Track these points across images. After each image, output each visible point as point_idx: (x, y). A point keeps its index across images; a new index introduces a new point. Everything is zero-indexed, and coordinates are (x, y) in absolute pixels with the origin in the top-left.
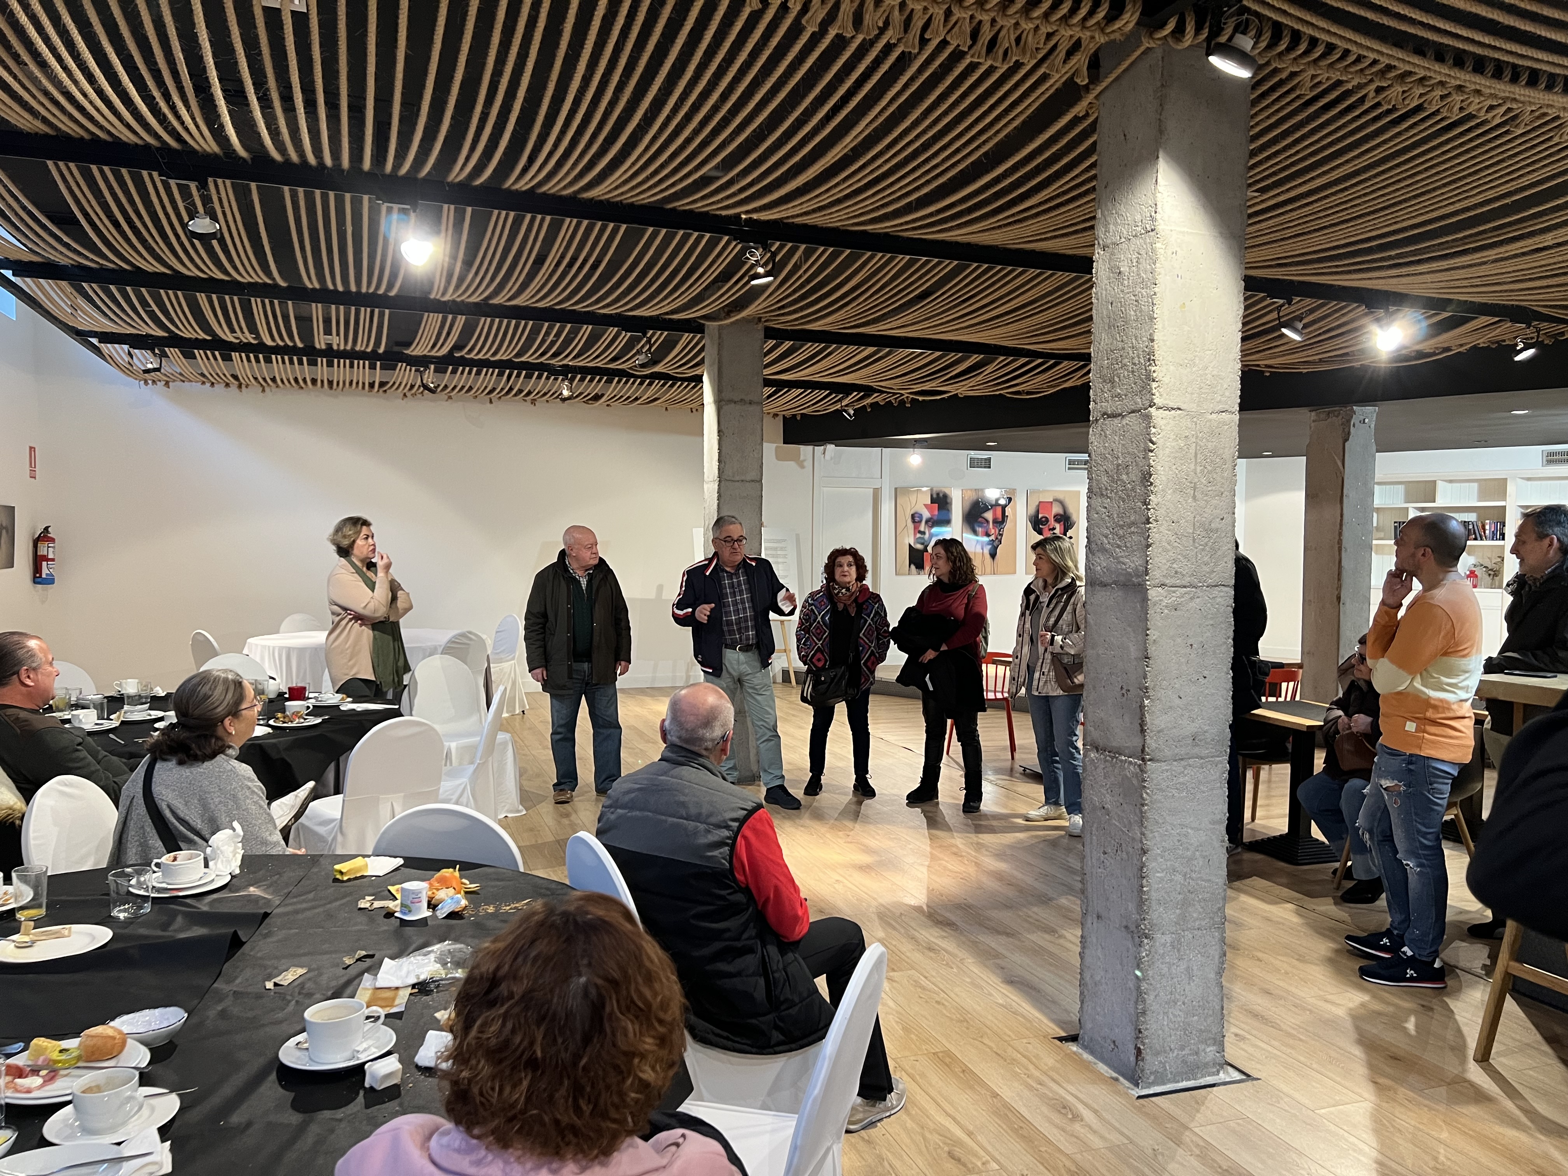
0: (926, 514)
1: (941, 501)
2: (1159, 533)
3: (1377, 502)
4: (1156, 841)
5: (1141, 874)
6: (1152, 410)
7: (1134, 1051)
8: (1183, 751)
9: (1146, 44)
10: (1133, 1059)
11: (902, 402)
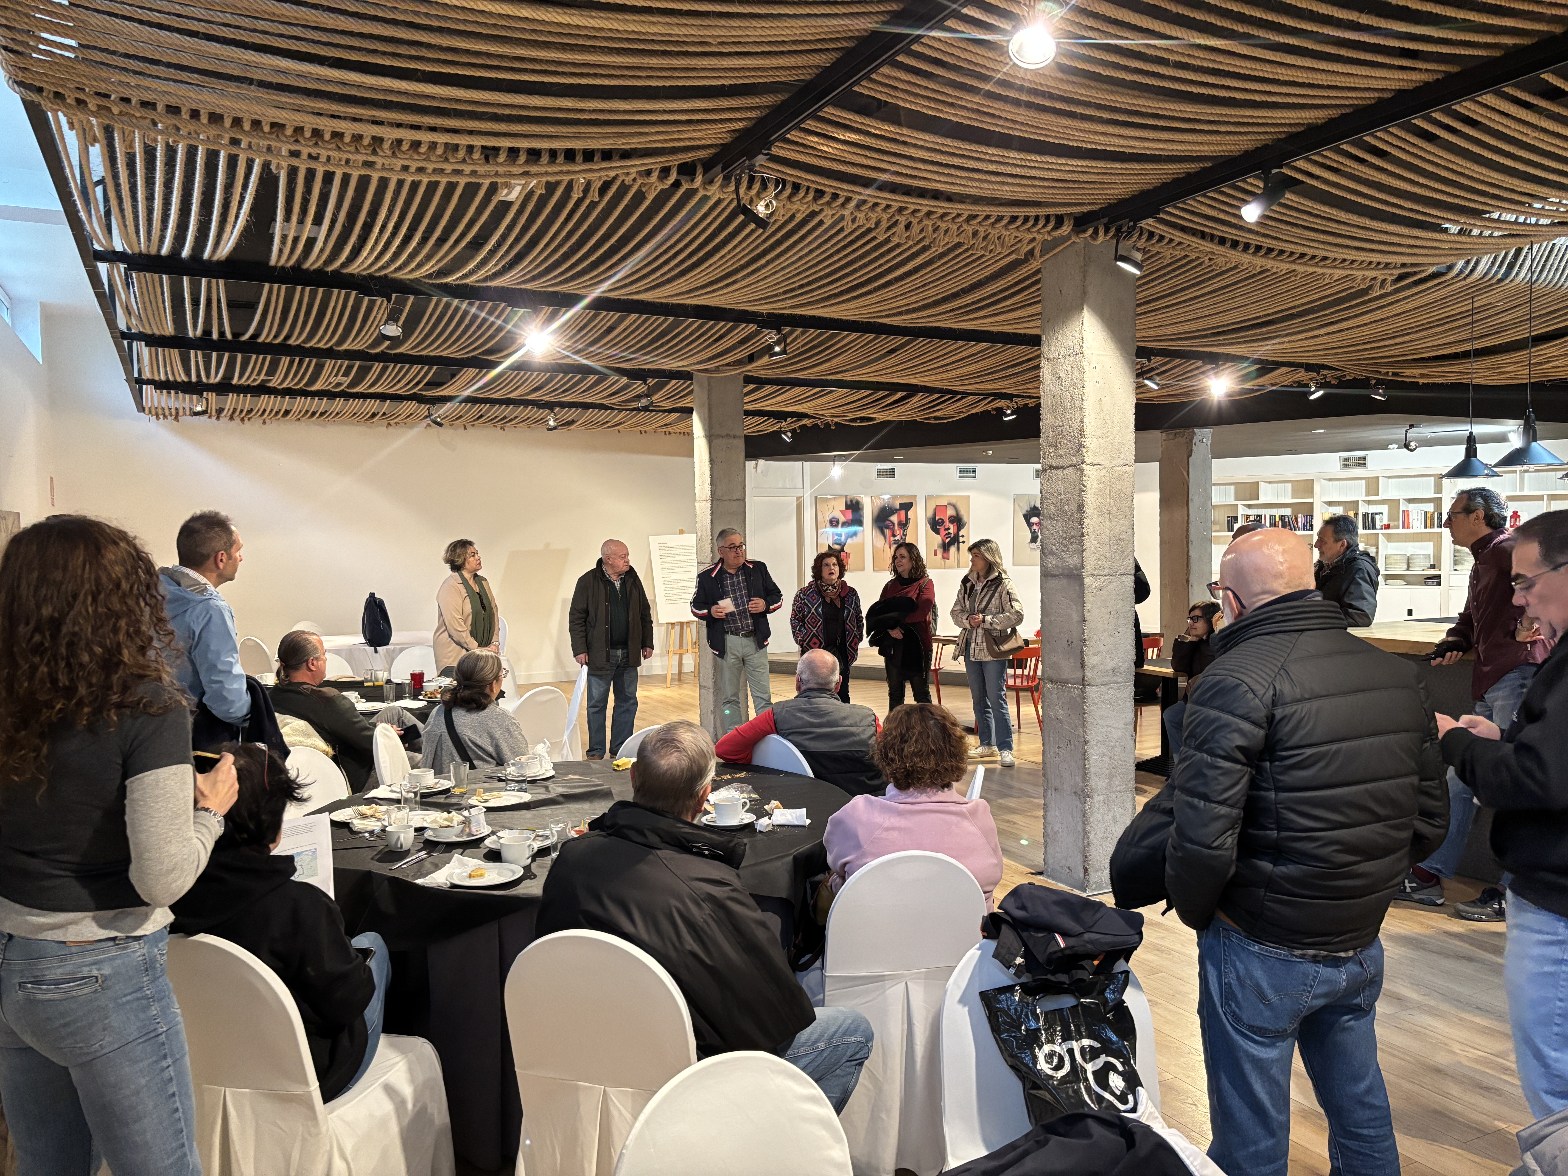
0: (842, 519)
1: (854, 507)
2: (1090, 543)
3: (1215, 501)
4: (1093, 736)
5: (1084, 756)
6: (1084, 466)
7: (1082, 870)
8: (1107, 679)
9: (1073, 239)
10: (1082, 875)
11: (828, 425)
